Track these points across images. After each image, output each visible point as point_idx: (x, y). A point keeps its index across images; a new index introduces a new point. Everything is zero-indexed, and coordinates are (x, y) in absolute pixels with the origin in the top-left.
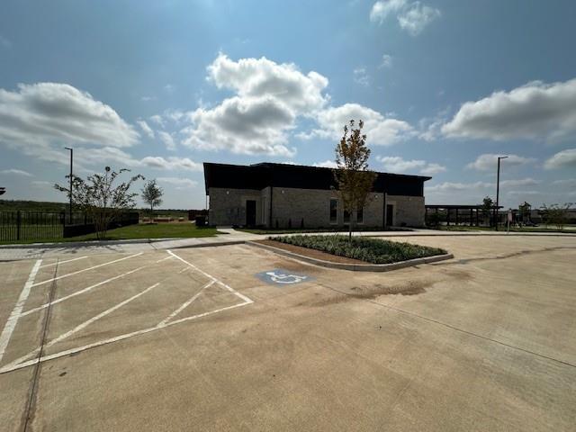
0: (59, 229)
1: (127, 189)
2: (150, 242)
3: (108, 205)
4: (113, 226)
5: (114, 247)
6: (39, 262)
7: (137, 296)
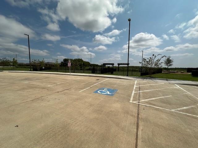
0: (140, 73)
1: (159, 61)
2: (167, 80)
3: (153, 67)
4: (154, 73)
5: (154, 80)
6: (136, 81)
7: (163, 97)
